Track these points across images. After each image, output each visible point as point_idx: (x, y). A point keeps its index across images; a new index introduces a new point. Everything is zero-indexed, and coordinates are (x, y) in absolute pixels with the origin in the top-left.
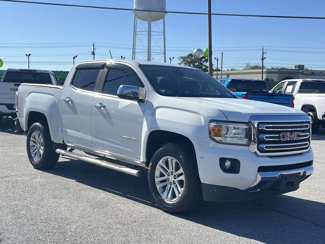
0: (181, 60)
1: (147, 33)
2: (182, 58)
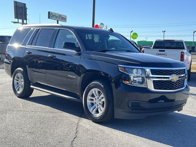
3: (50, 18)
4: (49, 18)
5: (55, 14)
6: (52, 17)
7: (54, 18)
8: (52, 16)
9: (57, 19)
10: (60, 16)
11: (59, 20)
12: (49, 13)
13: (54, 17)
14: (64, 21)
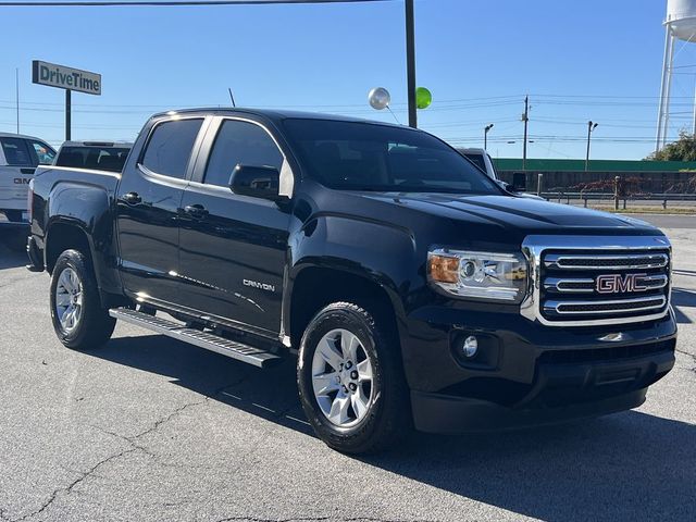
3: (40, 81)
4: (35, 81)
5: (58, 68)
6: (46, 79)
7: (54, 83)
8: (45, 75)
9: (66, 85)
10: (76, 75)
11: (73, 87)
12: (35, 64)
13: (55, 78)
14: (93, 91)
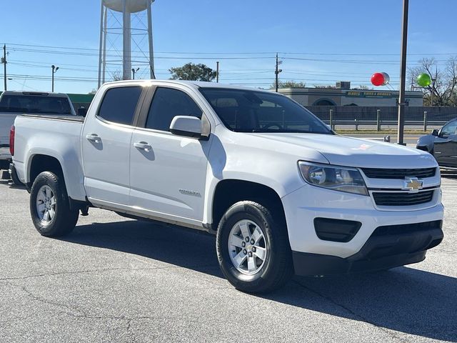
0: (174, 74)
1: (121, 31)
2: (175, 70)
